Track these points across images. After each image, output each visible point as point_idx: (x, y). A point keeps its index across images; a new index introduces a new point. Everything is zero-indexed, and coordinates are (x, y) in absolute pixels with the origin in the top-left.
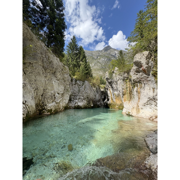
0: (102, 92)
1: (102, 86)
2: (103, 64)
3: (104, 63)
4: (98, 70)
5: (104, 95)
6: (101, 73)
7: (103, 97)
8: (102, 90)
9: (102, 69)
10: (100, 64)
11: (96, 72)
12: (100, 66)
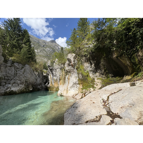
0: (45, 76)
1: (45, 71)
2: (48, 53)
3: (49, 52)
4: (43, 56)
5: (46, 79)
6: (46, 60)
7: (45, 81)
8: (45, 74)
9: (47, 57)
10: (46, 52)
11: (41, 58)
12: (45, 54)
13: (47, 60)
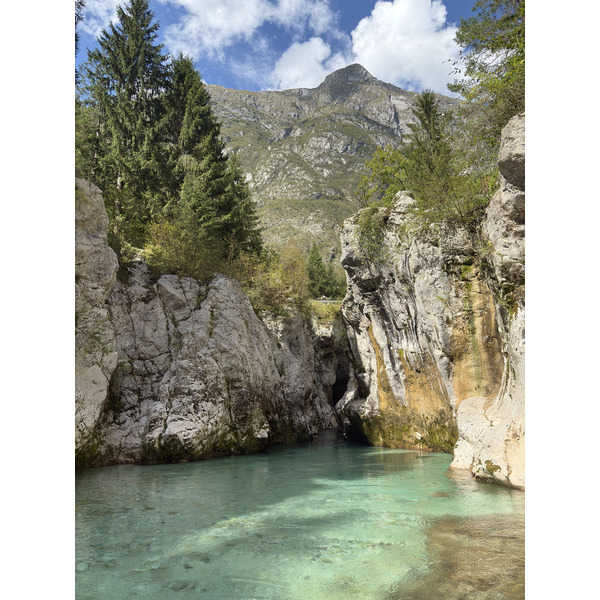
0: (325, 343)
1: (322, 305)
2: (326, 173)
3: (327, 166)
4: (297, 207)
5: (335, 360)
6: (314, 229)
7: (330, 377)
8: (323, 330)
9: (321, 201)
10: (309, 171)
11: (283, 223)
12: (306, 182)
13: (319, 226)
